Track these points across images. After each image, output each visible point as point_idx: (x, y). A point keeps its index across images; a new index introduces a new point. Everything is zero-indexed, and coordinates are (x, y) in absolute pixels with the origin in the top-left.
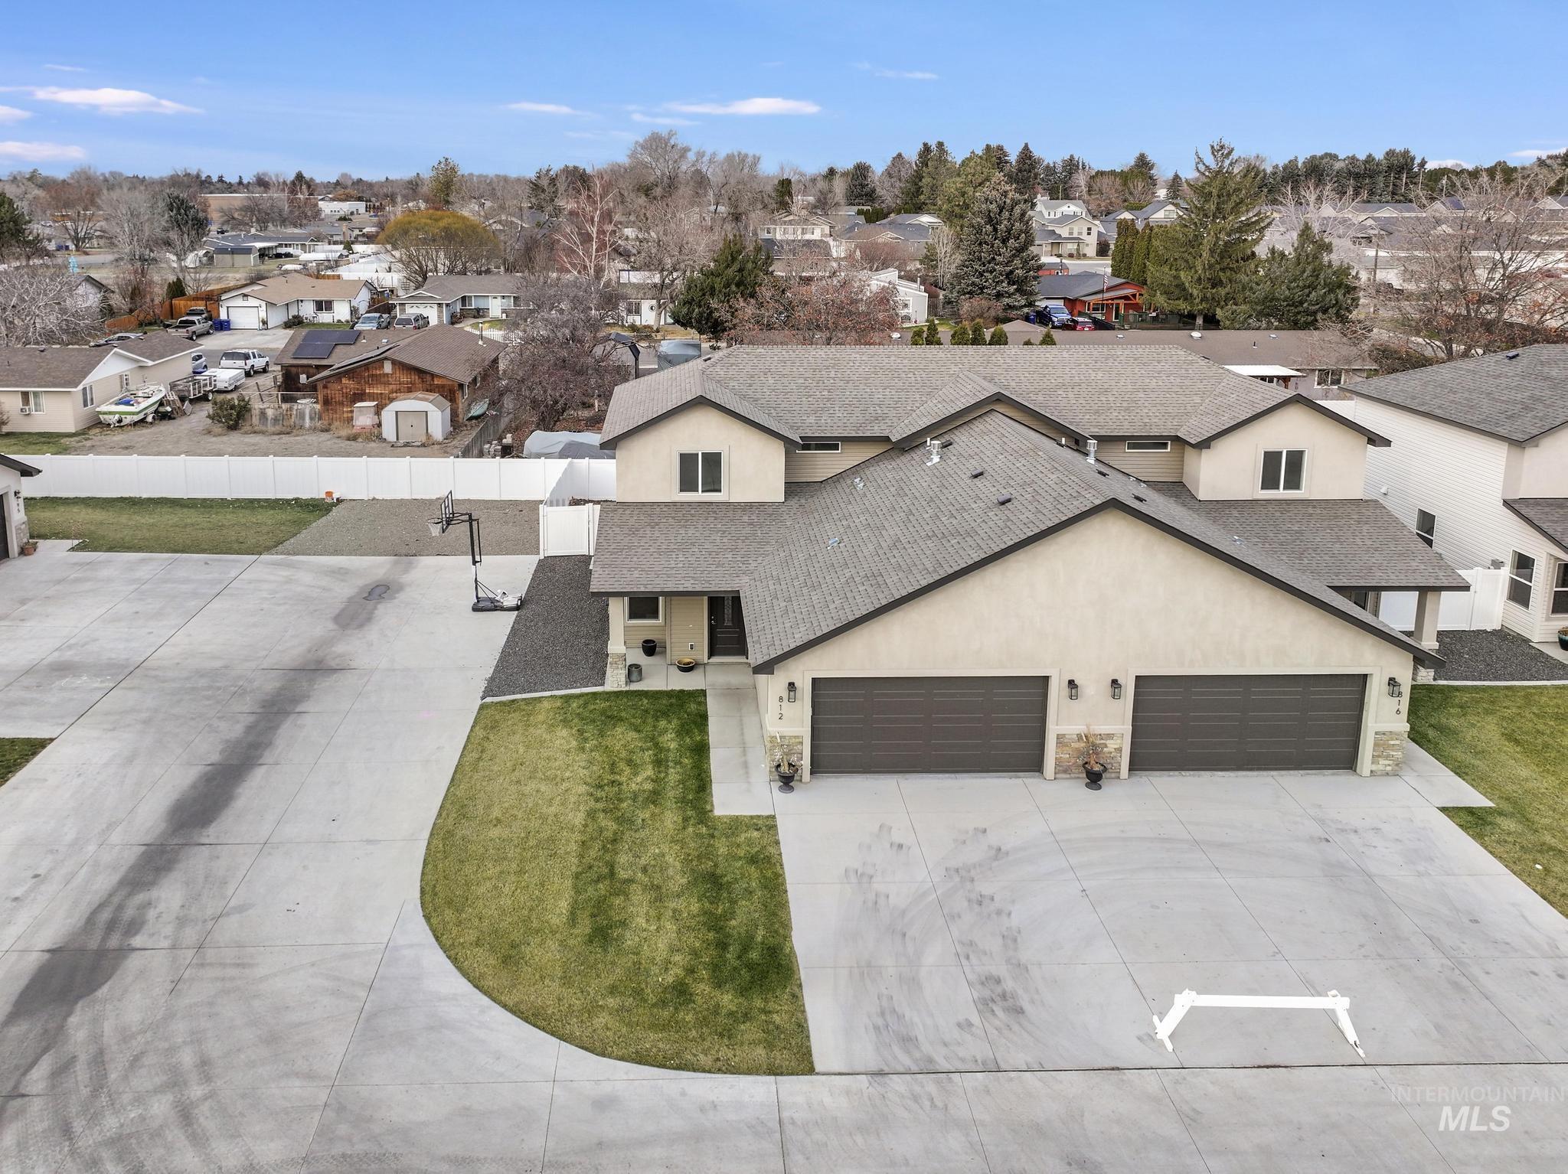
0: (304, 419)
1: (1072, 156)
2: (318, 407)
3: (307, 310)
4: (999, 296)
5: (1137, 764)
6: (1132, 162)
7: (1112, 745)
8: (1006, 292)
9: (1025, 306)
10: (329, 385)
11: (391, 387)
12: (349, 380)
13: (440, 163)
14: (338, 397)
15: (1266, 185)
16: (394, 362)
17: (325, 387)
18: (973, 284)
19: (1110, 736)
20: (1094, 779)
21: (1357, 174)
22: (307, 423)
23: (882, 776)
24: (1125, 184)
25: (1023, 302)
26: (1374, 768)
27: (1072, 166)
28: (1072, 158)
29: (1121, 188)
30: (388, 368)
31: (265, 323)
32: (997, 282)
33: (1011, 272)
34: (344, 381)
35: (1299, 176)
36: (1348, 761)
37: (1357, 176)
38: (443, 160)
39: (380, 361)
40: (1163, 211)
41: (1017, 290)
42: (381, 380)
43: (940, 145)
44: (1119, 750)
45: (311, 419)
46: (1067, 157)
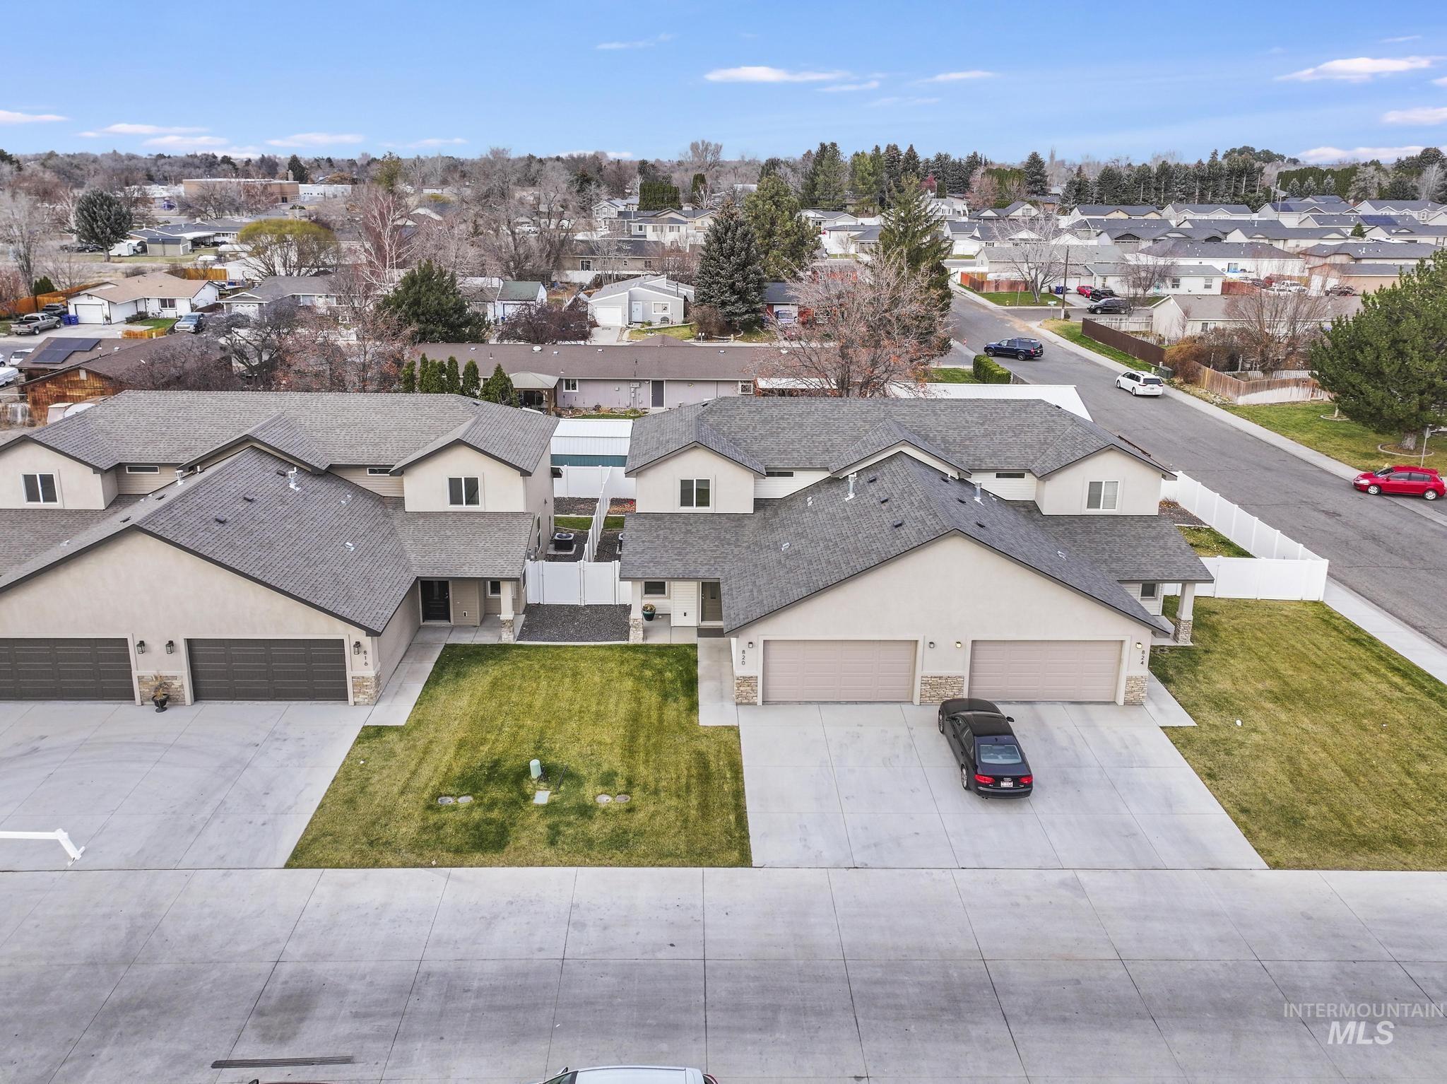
0: (16, 416)
1: (975, 153)
2: (28, 406)
3: (153, 308)
4: (724, 304)
5: (197, 697)
6: (1026, 159)
7: (176, 684)
8: (729, 301)
9: (747, 312)
10: (37, 389)
11: (87, 390)
12: (52, 384)
13: (385, 157)
14: (45, 399)
15: (1121, 186)
16: (88, 372)
17: (33, 390)
18: (704, 293)
19: (175, 678)
20: (162, 705)
21: (1202, 177)
22: (20, 419)
23: (29, 702)
24: (1000, 183)
25: (744, 309)
26: (356, 700)
27: (974, 162)
28: (975, 155)
29: (998, 186)
30: (83, 375)
31: (108, 318)
32: (723, 292)
33: (734, 284)
34: (48, 385)
35: (1150, 178)
36: (342, 695)
37: (1202, 179)
38: (387, 154)
39: (76, 370)
40: (1021, 209)
41: (740, 299)
42: (78, 385)
43: (834, 145)
44: (182, 686)
45: (23, 416)
46: (971, 154)
